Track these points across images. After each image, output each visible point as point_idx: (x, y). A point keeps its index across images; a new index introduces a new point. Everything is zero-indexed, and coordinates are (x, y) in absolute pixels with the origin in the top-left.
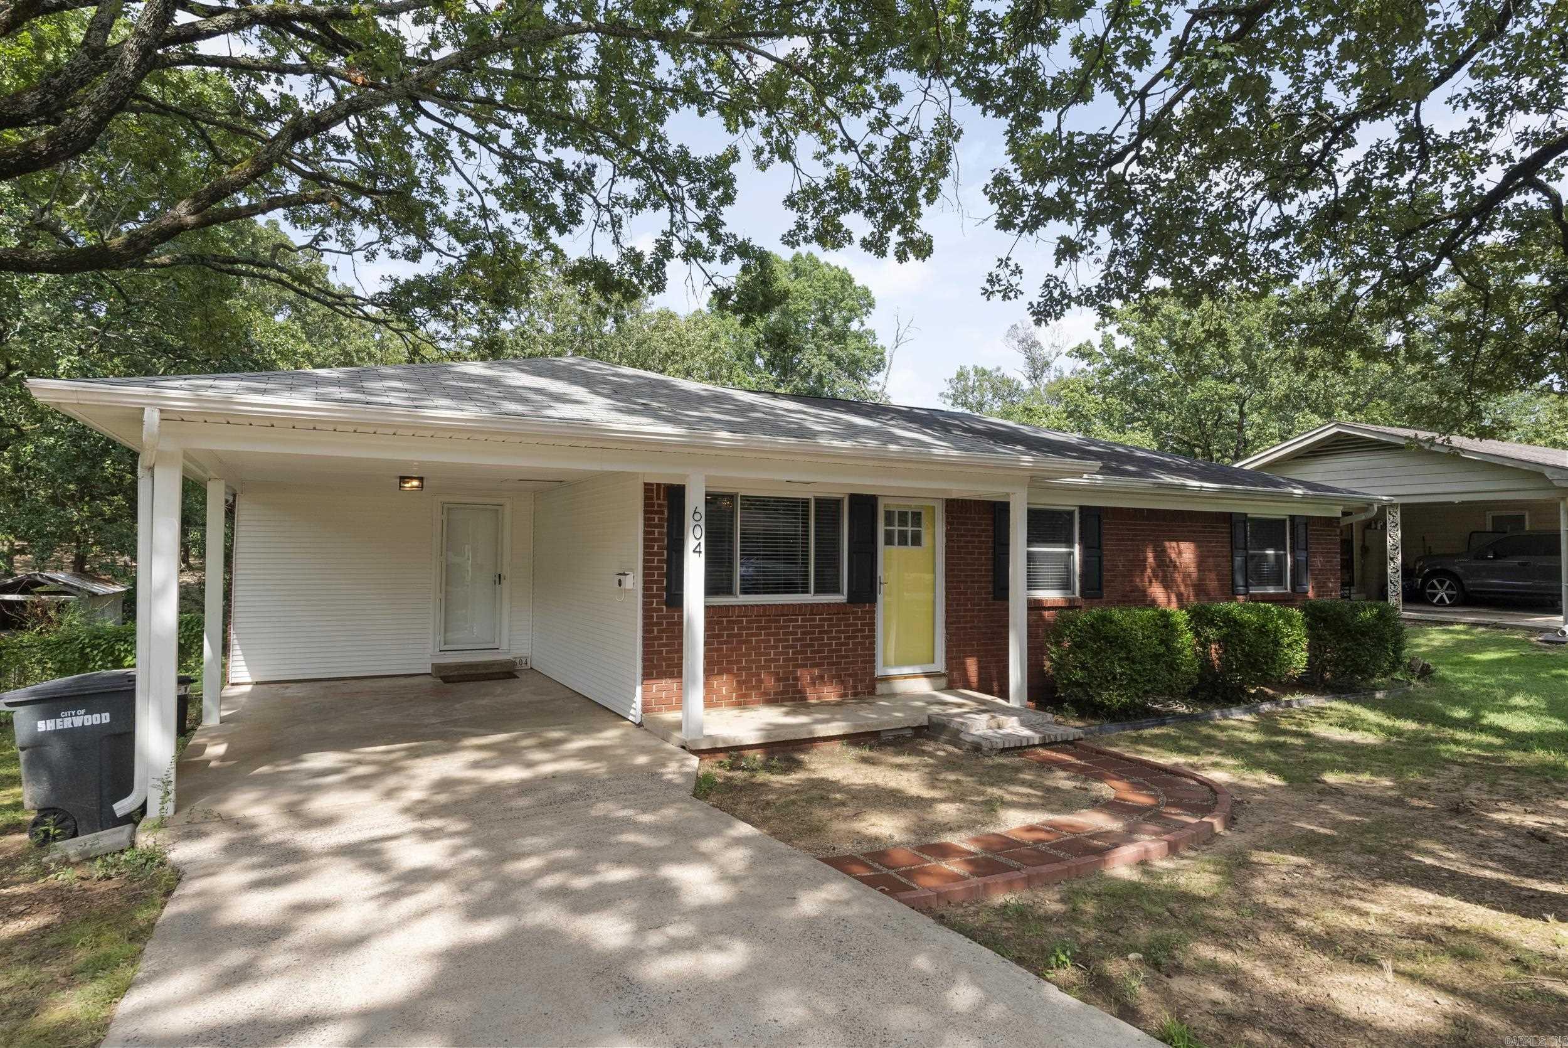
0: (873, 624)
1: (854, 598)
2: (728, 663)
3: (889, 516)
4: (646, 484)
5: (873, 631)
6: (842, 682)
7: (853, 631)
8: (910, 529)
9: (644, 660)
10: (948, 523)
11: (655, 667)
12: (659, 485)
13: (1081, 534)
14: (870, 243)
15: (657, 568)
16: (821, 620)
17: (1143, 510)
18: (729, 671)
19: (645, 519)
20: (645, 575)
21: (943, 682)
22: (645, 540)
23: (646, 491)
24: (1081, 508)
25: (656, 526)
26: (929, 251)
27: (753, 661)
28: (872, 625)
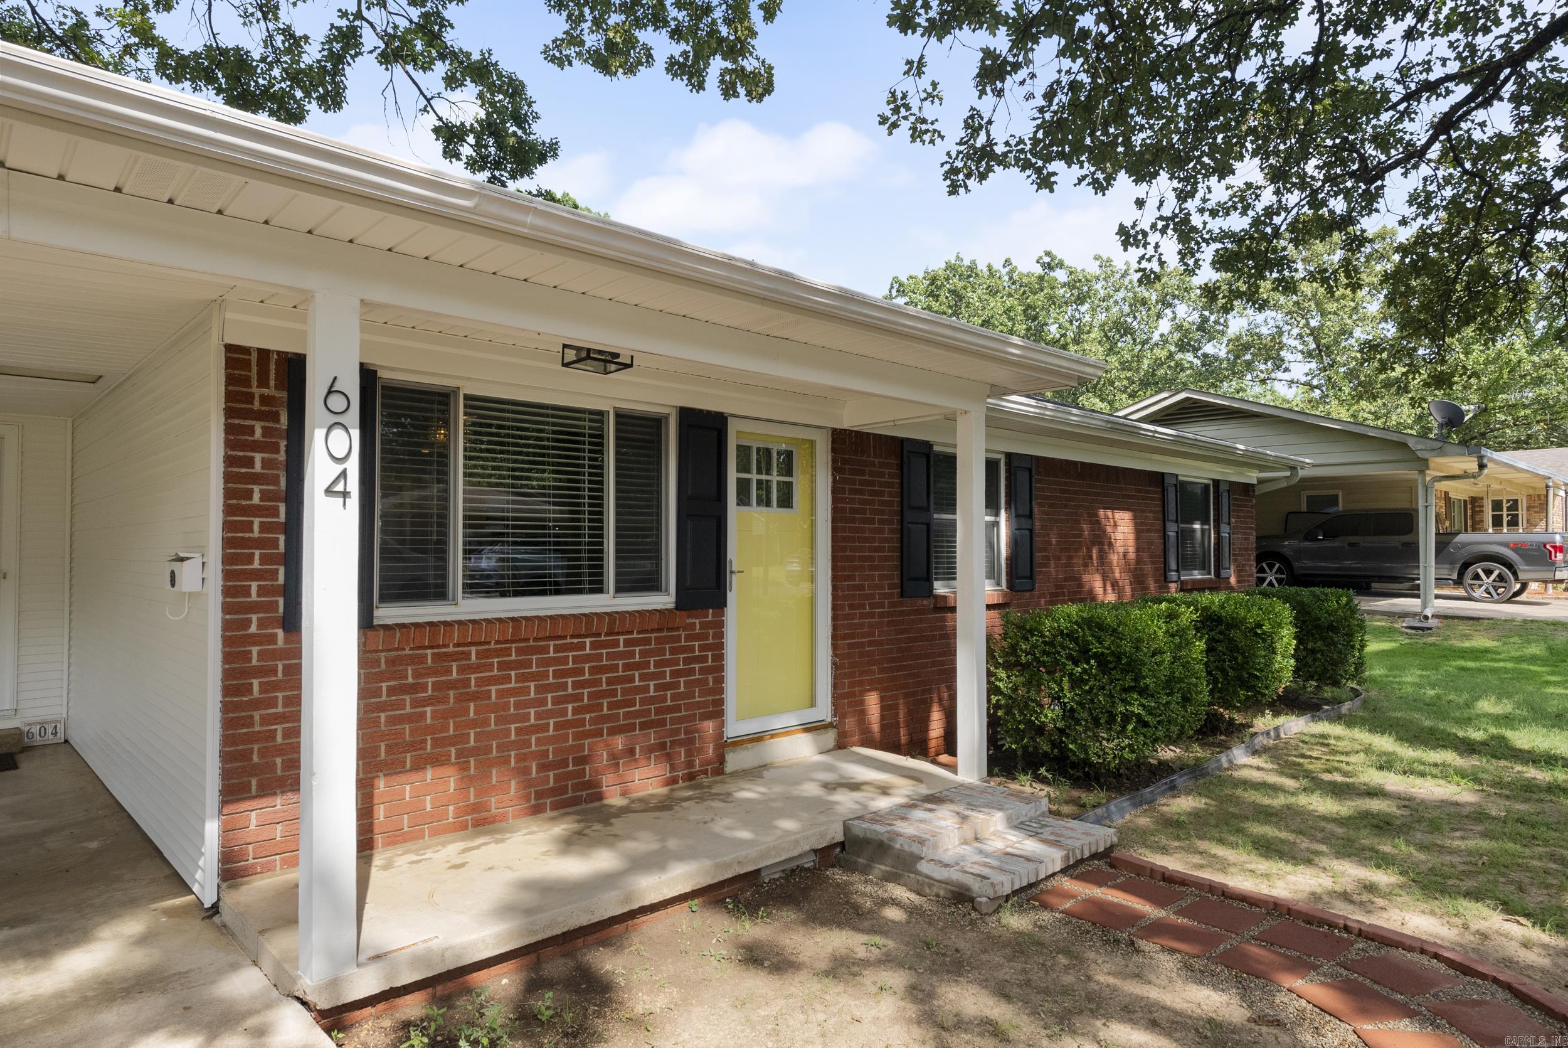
0: (720, 646)
1: (689, 599)
2: (436, 743)
3: (744, 451)
4: (229, 348)
5: (720, 658)
6: (669, 757)
7: (687, 661)
8: (775, 478)
9: (226, 757)
10: (836, 469)
11: (255, 770)
12: (264, 354)
13: (1008, 495)
14: (682, 66)
15: (259, 543)
16: (627, 643)
17: (1075, 463)
18: (437, 761)
19: (229, 429)
20: (227, 560)
21: (830, 737)
22: (228, 477)
23: (230, 363)
24: (1009, 456)
25: (257, 447)
26: (769, 89)
27: (491, 735)
28: (718, 648)
